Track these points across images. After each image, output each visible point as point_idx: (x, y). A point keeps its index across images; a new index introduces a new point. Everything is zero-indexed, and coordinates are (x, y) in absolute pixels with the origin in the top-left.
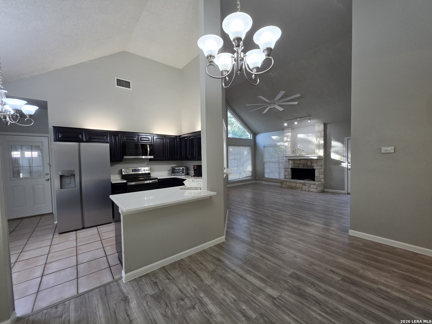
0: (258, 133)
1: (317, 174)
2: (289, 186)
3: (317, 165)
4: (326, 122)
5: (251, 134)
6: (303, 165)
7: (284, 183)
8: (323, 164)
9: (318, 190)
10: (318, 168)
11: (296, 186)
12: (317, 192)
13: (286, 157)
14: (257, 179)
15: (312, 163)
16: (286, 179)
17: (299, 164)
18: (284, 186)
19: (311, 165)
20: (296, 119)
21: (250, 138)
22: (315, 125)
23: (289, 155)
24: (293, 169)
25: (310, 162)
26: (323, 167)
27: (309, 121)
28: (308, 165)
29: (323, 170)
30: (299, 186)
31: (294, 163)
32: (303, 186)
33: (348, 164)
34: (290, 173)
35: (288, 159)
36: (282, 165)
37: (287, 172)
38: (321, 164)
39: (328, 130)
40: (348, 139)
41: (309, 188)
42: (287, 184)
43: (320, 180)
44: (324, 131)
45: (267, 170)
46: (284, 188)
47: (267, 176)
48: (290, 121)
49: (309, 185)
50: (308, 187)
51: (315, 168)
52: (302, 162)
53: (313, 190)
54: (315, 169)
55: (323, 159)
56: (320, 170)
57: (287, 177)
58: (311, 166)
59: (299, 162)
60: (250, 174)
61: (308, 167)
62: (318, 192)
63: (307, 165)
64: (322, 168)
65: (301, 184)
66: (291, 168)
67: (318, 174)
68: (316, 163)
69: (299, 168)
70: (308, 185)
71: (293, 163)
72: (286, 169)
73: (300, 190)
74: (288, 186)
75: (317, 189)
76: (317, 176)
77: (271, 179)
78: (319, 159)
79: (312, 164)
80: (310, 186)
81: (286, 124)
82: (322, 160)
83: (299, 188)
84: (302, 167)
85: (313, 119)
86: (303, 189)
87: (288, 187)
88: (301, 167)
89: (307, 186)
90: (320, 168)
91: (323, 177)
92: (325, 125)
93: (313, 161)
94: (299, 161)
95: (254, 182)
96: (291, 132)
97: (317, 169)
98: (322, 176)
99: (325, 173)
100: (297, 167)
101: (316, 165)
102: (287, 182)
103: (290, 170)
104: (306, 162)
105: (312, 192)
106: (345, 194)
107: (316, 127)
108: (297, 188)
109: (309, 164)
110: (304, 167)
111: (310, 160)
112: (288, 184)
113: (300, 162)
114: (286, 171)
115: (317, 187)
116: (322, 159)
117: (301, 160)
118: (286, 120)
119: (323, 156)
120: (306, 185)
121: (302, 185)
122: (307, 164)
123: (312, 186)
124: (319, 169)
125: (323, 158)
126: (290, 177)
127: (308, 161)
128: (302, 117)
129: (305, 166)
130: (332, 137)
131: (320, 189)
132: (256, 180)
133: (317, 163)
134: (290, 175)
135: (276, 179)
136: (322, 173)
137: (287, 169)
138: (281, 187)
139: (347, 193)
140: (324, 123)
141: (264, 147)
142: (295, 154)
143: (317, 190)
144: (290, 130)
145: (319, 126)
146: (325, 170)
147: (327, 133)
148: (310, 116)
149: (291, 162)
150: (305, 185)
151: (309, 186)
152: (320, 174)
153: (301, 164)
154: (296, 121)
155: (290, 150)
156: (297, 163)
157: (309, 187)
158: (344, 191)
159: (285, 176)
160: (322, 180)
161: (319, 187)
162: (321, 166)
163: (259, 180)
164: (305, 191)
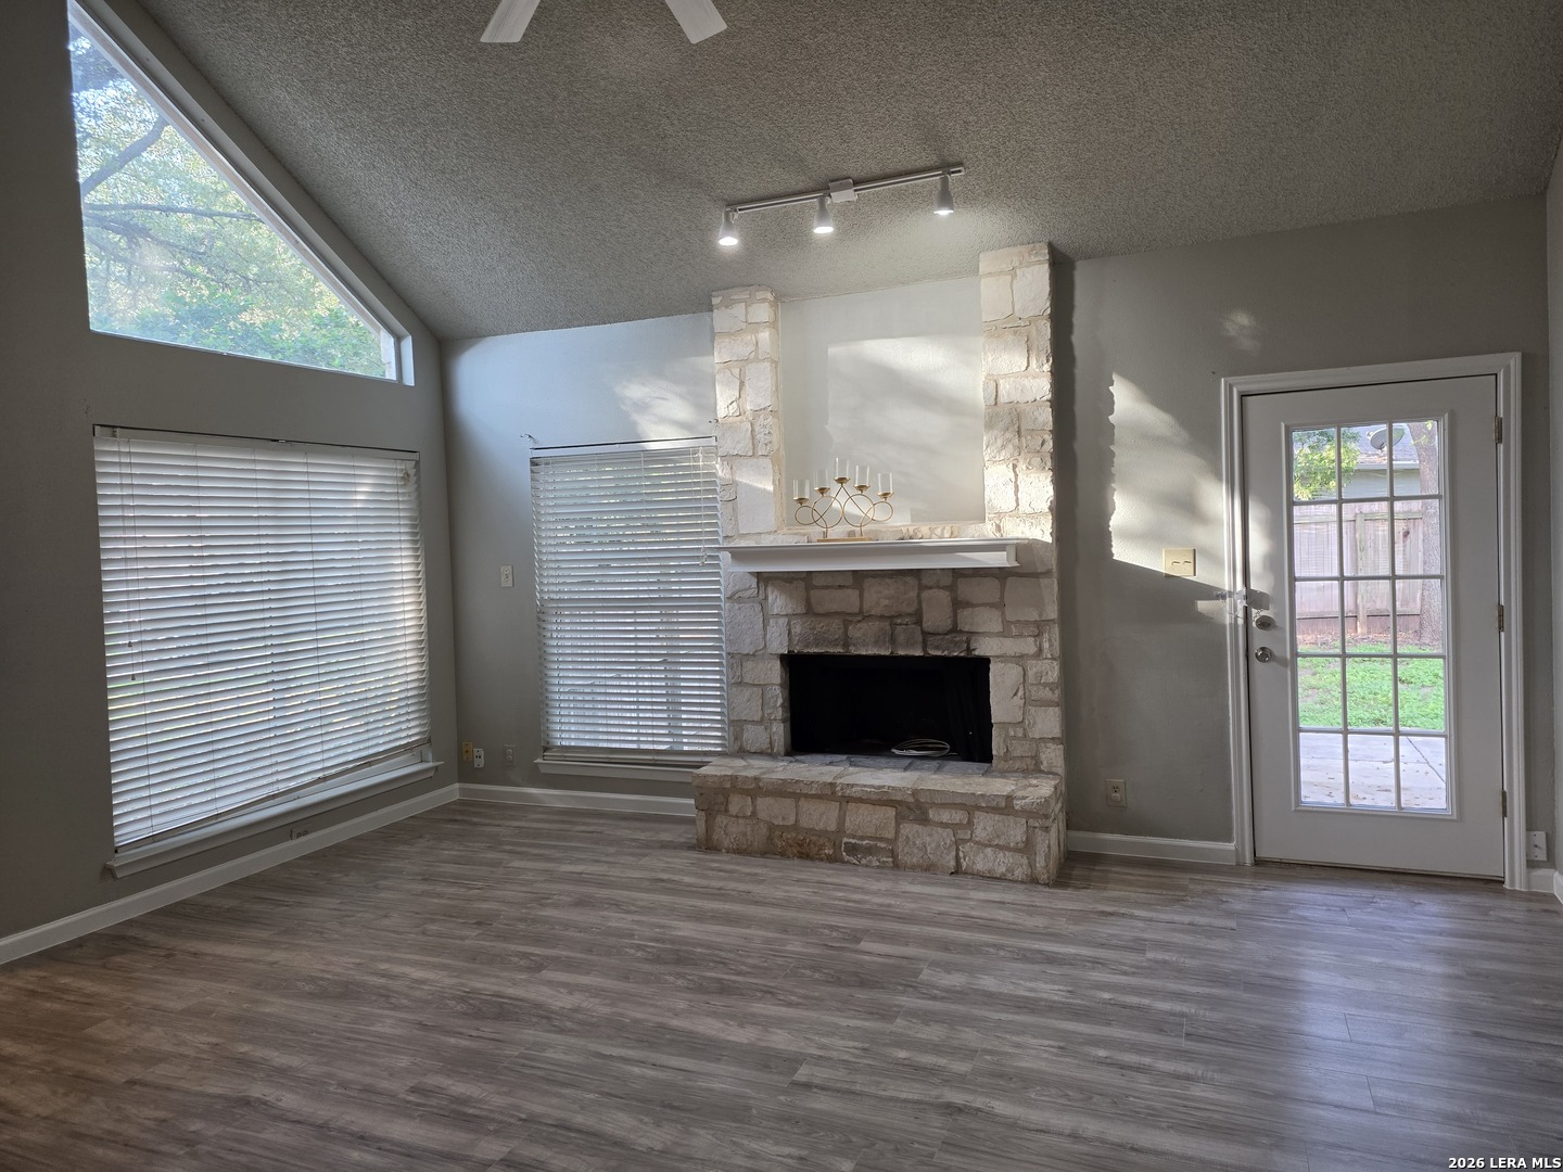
0: (474, 336)
1: (1003, 703)
2: (785, 828)
3: (1006, 623)
4: (1062, 242)
5: (398, 339)
6: (886, 625)
7: (737, 804)
8: (1052, 612)
9: (1040, 862)
10: (1011, 646)
11: (840, 831)
12: (1033, 881)
13: (740, 555)
14: (480, 763)
15: (958, 604)
16: (742, 753)
17: (847, 618)
18: (729, 830)
19: (948, 624)
20: (824, 188)
21: (391, 375)
22: (976, 271)
23: (767, 541)
24: (796, 665)
25: (944, 597)
26: (1051, 642)
27: (944, 213)
28: (928, 625)
29: (1053, 672)
30: (870, 831)
31: (810, 611)
32: (909, 829)
33: (1254, 611)
34: (777, 696)
35: (758, 575)
36: (698, 632)
37: (747, 693)
38: (1034, 616)
39: (1080, 318)
40: (1243, 396)
41: (958, 843)
42: (762, 815)
43: (1036, 759)
44: (1051, 317)
45: (565, 679)
46: (739, 851)
47: (569, 729)
48: (769, 209)
49: (958, 816)
50: (947, 836)
51: (983, 648)
52: (878, 599)
53: (1000, 862)
54: (984, 663)
55: (1048, 573)
56: (1034, 668)
57: (755, 736)
58: (954, 630)
59: (848, 600)
60: (409, 730)
61: (924, 648)
62: (1044, 877)
63: (919, 622)
64: (1047, 653)
65: (891, 812)
66: (782, 657)
67: (1018, 701)
68: (992, 605)
69: (854, 651)
70: (945, 816)
71: (801, 609)
72: (737, 659)
73: (882, 866)
74: (772, 827)
75: (1027, 848)
76: (1003, 724)
77: (611, 756)
78: (1023, 568)
79: (964, 614)
80: (970, 823)
81: (729, 242)
82: (1044, 581)
83: (869, 851)
84: (876, 643)
85: (970, 199)
86: (909, 856)
87: (770, 838)
88: (867, 644)
89: (945, 825)
90: (1028, 646)
91: (1056, 731)
92: (1061, 268)
93: (966, 590)
94: (853, 594)
95: (453, 792)
96: (773, 325)
97: (1003, 658)
98: (1049, 722)
99: (1070, 696)
100: (835, 643)
101: (997, 627)
102: (756, 789)
103: (774, 674)
104: (913, 594)
105: (991, 878)
106: (1235, 870)
107: (983, 281)
108: (852, 849)
109: (936, 615)
110: (893, 641)
111: (947, 581)
112: (769, 809)
113: (861, 596)
114: (740, 684)
115: (1030, 830)
116: (1040, 569)
117: (868, 583)
118: (733, 204)
119: (1049, 539)
120: (932, 814)
121: (900, 819)
122: (918, 618)
123: (984, 826)
124: (1020, 659)
125: (1053, 563)
126: (779, 732)
127: (922, 588)
128: (876, 170)
129: (901, 638)
130: (1115, 377)
131: (1049, 844)
132: (466, 772)
133: (1000, 605)
134: (779, 714)
135: (655, 760)
136: (1046, 694)
137: (749, 665)
138: (707, 845)
139: (1248, 860)
140: (1052, 248)
141: (534, 462)
142: (815, 532)
143: (1031, 865)
144: (762, 312)
145: (1013, 272)
146: (1068, 661)
147: (1078, 338)
148: (946, 166)
149: (778, 602)
150: (924, 820)
151: (955, 827)
152: (1028, 701)
153: (864, 616)
154: (823, 214)
155: (770, 488)
156: (835, 607)
157: (961, 834)
158: (1231, 846)
159: (735, 726)
160: (1053, 756)
161: (1046, 829)
162: (1038, 635)
163: (498, 771)
164: (929, 868)
